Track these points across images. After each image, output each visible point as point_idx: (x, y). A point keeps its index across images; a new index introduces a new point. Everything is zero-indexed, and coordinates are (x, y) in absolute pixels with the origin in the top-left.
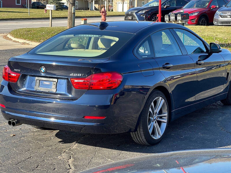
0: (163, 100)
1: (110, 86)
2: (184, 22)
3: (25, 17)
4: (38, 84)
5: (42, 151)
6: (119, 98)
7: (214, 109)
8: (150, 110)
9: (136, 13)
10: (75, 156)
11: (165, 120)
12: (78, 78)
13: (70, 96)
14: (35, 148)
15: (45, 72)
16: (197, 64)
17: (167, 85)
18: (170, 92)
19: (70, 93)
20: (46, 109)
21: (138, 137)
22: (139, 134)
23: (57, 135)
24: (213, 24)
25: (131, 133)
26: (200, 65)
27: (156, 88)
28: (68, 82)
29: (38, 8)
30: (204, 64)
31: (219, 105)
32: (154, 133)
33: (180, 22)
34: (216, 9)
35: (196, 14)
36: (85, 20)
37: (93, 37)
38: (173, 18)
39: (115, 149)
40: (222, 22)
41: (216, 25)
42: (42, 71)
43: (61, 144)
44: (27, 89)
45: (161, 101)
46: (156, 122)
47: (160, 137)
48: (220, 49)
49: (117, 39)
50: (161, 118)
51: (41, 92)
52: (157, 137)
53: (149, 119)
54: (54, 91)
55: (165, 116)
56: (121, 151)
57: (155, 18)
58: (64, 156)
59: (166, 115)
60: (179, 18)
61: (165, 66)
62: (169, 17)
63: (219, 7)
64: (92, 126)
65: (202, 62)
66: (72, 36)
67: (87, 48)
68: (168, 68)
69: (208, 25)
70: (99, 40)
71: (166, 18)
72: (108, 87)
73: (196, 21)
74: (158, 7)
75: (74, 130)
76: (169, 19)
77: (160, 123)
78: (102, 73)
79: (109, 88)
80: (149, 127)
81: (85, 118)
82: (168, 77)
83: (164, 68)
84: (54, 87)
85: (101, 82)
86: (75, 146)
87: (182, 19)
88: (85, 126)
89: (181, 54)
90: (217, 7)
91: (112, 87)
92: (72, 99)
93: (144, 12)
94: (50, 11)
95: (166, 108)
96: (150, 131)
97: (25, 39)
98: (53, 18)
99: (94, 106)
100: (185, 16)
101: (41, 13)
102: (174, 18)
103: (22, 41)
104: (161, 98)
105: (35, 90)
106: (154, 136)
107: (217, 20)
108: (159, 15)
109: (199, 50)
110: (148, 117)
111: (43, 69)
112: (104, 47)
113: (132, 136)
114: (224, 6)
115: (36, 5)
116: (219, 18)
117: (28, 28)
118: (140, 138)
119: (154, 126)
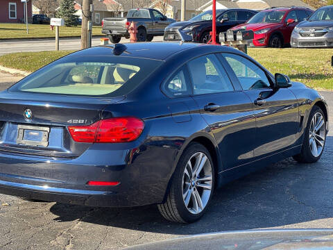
0: (206, 158)
1: (125, 137)
2: (247, 43)
3: (22, 37)
4: (21, 135)
5: (29, 233)
6: (139, 154)
7: (283, 169)
8: (186, 171)
9: (180, 30)
10: (76, 240)
11: (209, 186)
12: (78, 126)
13: (68, 152)
14: (19, 230)
15: (32, 117)
16: (256, 104)
17: (212, 135)
18: (215, 146)
19: (68, 148)
20: (35, 173)
21: (168, 211)
22: (170, 207)
23: (53, 210)
24: (289, 46)
25: (159, 206)
26: (260, 105)
27: (194, 140)
28: (65, 132)
29: (41, 22)
30: (267, 104)
31: (291, 163)
32: (191, 205)
33: (241, 43)
34: (295, 24)
35: (266, 31)
36: (105, 40)
37: (107, 66)
38: (230, 37)
39: (135, 229)
40: (303, 43)
41: (293, 48)
42: (27, 116)
43: (56, 223)
44: (6, 142)
45: (203, 159)
46: (194, 189)
47: (200, 211)
48: (289, 82)
49: (138, 69)
50: (203, 182)
51: (27, 147)
52: (197, 211)
53: (185, 184)
54: (45, 144)
55: (209, 180)
56: (143, 232)
57: (207, 37)
58: (60, 240)
59: (210, 178)
60: (239, 37)
61: (209, 107)
62: (225, 36)
63: (299, 21)
64: (101, 196)
65: (263, 101)
66: (74, 64)
67: (99, 82)
68: (213, 111)
69: (283, 47)
70: (116, 71)
71: (222, 38)
72: (122, 139)
73: (266, 42)
74: (211, 21)
75: (75, 203)
76: (226, 39)
77: (201, 190)
78: (114, 119)
79: (124, 140)
80: (184, 196)
81: (90, 185)
82: (212, 123)
83: (207, 110)
84: (44, 139)
85: (113, 132)
86: (77, 225)
87: (244, 39)
88: (90, 196)
89: (232, 90)
90: (296, 21)
91: (128, 139)
92: (71, 157)
93: (191, 28)
94: (56, 27)
95: (210, 168)
96: (186, 203)
97: (18, 69)
98: (60, 38)
99: (103, 167)
100: (248, 35)
101: (45, 30)
102: (232, 37)
103: (13, 71)
104: (201, 154)
105: (17, 143)
106: (192, 209)
107: (296, 39)
108: (213, 33)
109: (260, 84)
110: (183, 182)
111: (28, 114)
112: (121, 80)
113: (161, 211)
114: (305, 19)
115: (38, 19)
116: (298, 36)
117: (23, 53)
118: (172, 212)
119: (192, 195)
